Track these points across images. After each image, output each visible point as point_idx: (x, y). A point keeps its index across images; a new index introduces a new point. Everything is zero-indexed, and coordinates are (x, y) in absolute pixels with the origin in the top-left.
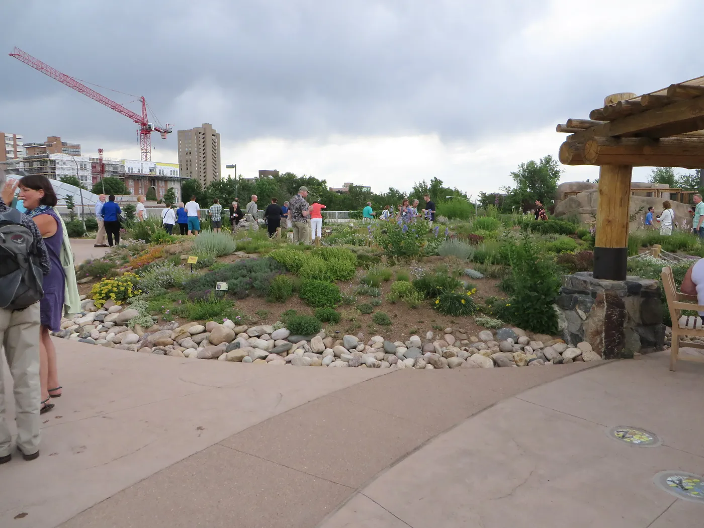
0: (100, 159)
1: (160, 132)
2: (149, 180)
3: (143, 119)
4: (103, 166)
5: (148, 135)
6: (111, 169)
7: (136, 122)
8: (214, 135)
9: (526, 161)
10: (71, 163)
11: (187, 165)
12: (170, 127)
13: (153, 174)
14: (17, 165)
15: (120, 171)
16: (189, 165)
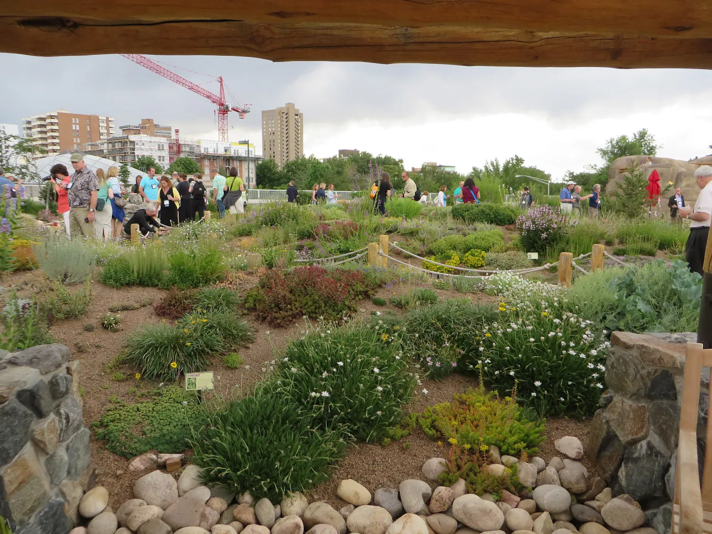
0: (176, 140)
1: (238, 111)
2: (224, 159)
3: (221, 99)
4: (179, 146)
5: (226, 115)
6: (187, 149)
7: (214, 102)
8: (297, 115)
9: (616, 136)
10: (149, 144)
11: (270, 145)
12: (248, 106)
13: (228, 154)
14: (102, 146)
15: (196, 151)
16: (272, 145)
